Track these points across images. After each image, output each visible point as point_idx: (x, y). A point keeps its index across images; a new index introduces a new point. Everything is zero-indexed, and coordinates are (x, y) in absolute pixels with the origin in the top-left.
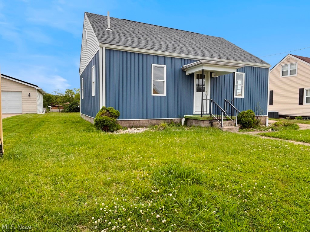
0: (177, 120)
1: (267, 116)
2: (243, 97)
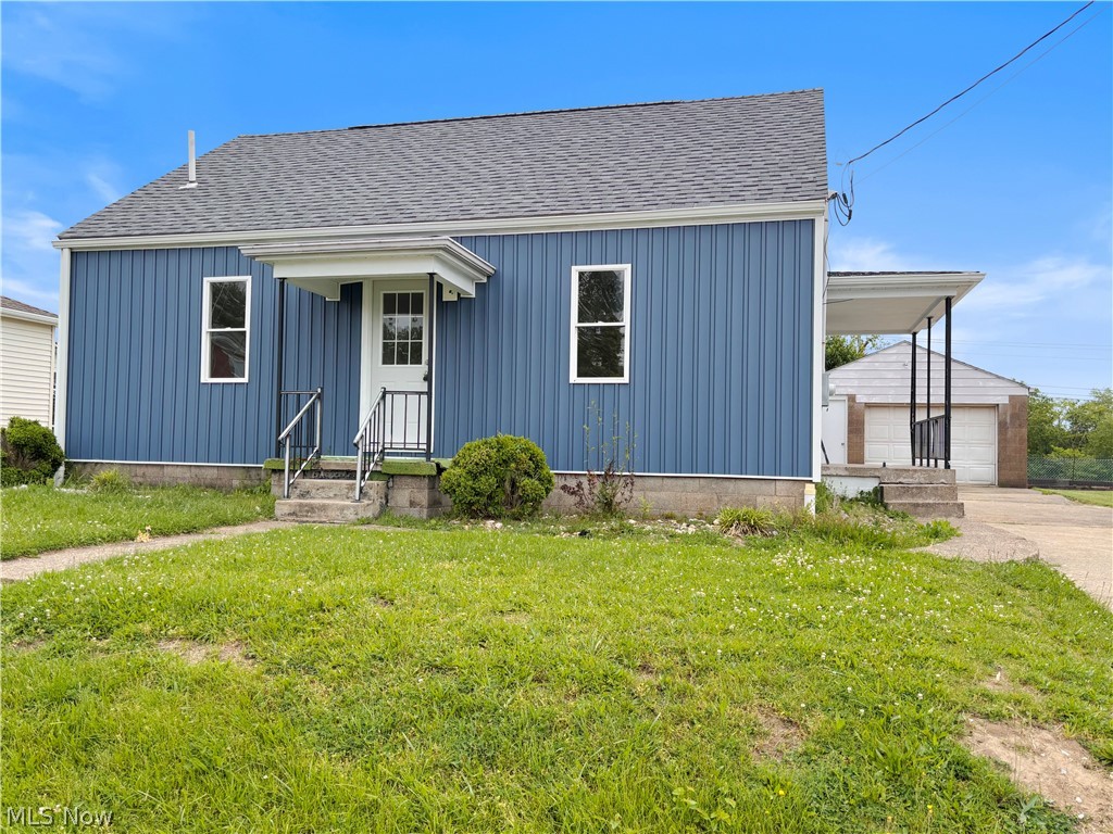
1: (811, 482)
2: (627, 382)
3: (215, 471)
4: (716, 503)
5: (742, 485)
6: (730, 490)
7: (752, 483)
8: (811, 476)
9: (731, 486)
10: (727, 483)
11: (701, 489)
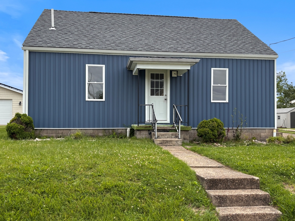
0: (121, 130)
1: (274, 129)
2: (228, 102)
3: (92, 131)
4: (251, 135)
5: (258, 130)
6: (254, 132)
7: (260, 130)
8: (274, 127)
9: (255, 131)
10: (254, 130)
11: (247, 132)
